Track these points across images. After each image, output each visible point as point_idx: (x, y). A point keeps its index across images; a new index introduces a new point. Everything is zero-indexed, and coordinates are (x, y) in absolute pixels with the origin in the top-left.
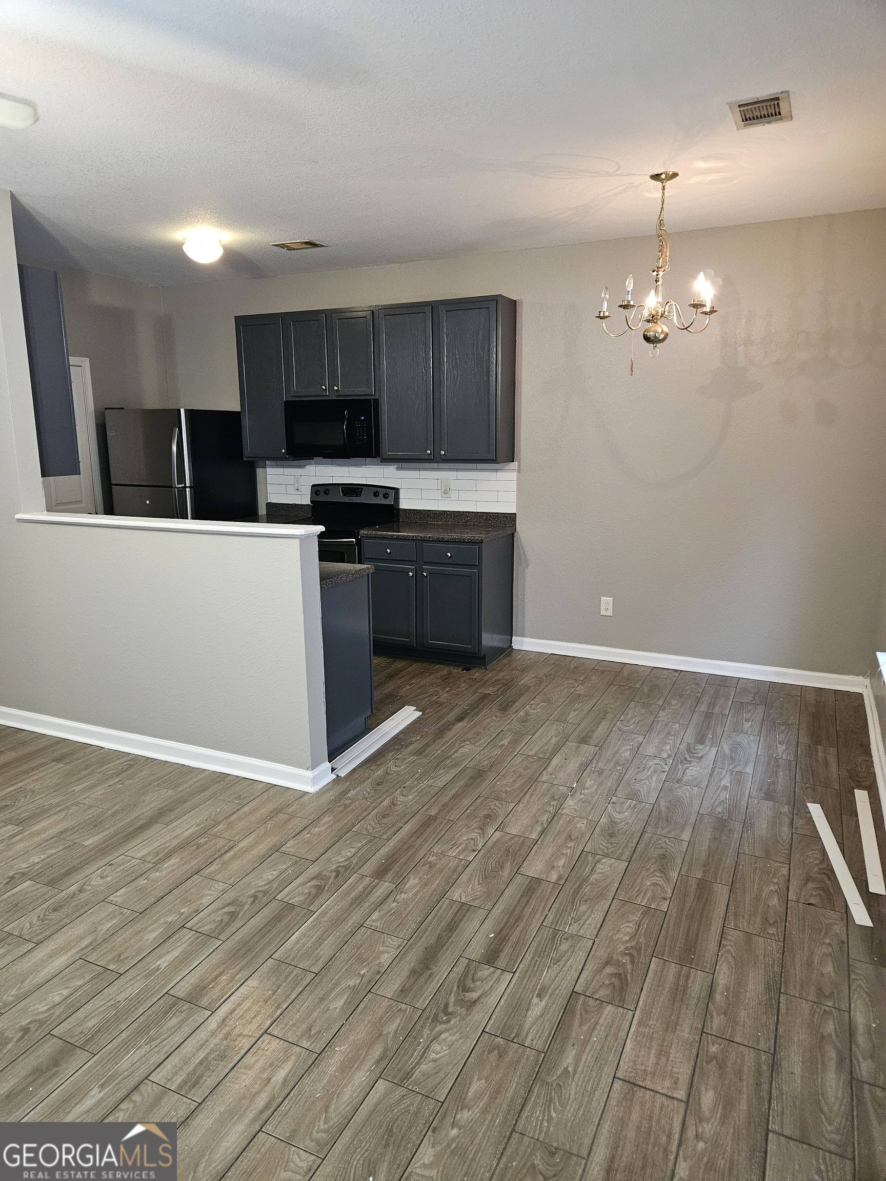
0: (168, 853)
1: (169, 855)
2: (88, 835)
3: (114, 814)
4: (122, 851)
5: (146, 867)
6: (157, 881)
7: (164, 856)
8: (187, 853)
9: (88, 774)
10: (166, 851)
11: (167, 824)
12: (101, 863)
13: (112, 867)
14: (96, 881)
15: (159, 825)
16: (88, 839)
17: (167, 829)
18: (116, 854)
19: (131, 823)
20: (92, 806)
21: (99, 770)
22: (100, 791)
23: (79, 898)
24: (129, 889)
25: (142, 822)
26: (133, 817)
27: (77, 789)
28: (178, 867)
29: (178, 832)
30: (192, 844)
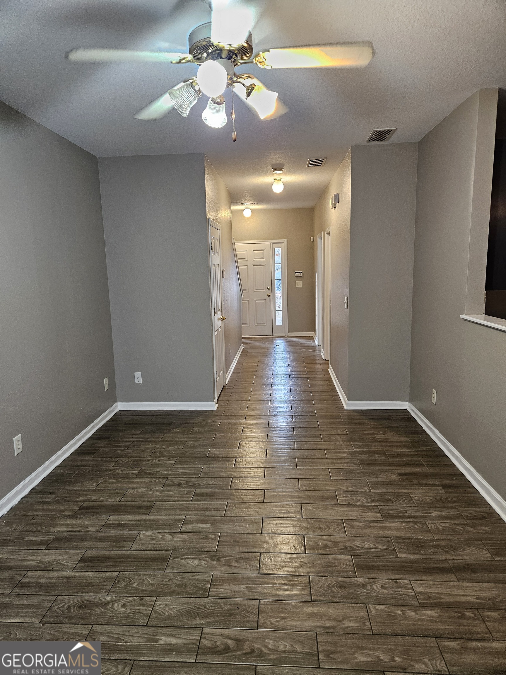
0: (435, 603)
1: (433, 606)
2: (407, 550)
3: (437, 546)
4: (411, 577)
5: (412, 602)
6: (406, 619)
7: (431, 603)
8: (447, 614)
9: (452, 507)
10: (437, 601)
11: (459, 580)
12: (392, 576)
13: (395, 584)
14: (377, 587)
15: (453, 576)
16: (403, 553)
17: (455, 584)
18: (406, 577)
19: (438, 561)
20: (430, 531)
21: (459, 508)
22: (445, 524)
23: (358, 590)
24: (386, 609)
25: (447, 565)
26: (444, 557)
27: (435, 513)
28: (431, 621)
29: (460, 592)
30: (459, 610)
